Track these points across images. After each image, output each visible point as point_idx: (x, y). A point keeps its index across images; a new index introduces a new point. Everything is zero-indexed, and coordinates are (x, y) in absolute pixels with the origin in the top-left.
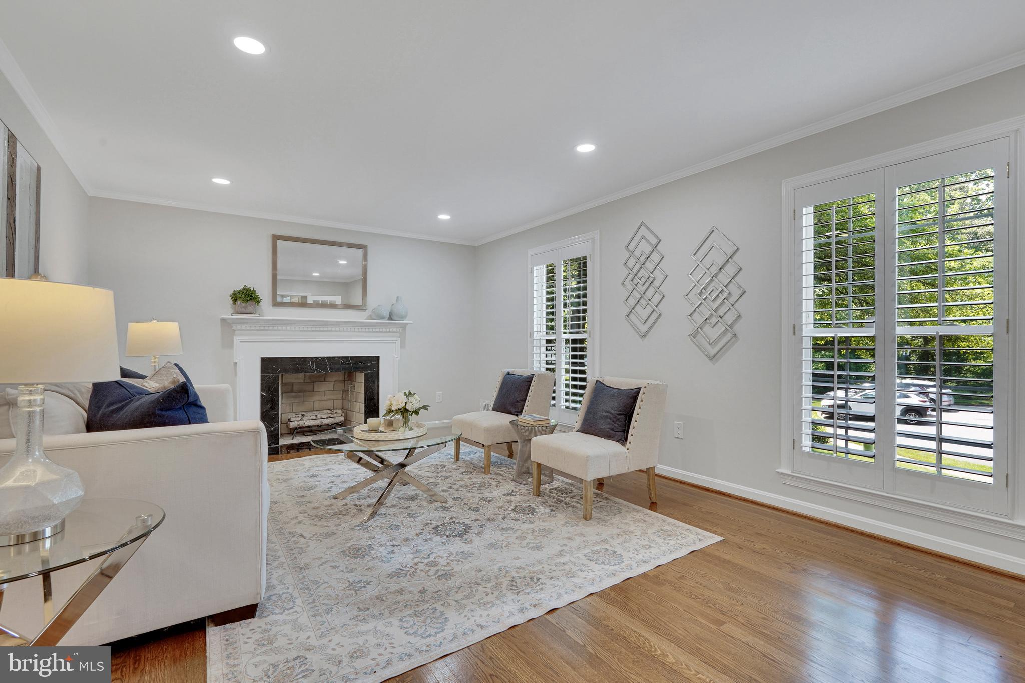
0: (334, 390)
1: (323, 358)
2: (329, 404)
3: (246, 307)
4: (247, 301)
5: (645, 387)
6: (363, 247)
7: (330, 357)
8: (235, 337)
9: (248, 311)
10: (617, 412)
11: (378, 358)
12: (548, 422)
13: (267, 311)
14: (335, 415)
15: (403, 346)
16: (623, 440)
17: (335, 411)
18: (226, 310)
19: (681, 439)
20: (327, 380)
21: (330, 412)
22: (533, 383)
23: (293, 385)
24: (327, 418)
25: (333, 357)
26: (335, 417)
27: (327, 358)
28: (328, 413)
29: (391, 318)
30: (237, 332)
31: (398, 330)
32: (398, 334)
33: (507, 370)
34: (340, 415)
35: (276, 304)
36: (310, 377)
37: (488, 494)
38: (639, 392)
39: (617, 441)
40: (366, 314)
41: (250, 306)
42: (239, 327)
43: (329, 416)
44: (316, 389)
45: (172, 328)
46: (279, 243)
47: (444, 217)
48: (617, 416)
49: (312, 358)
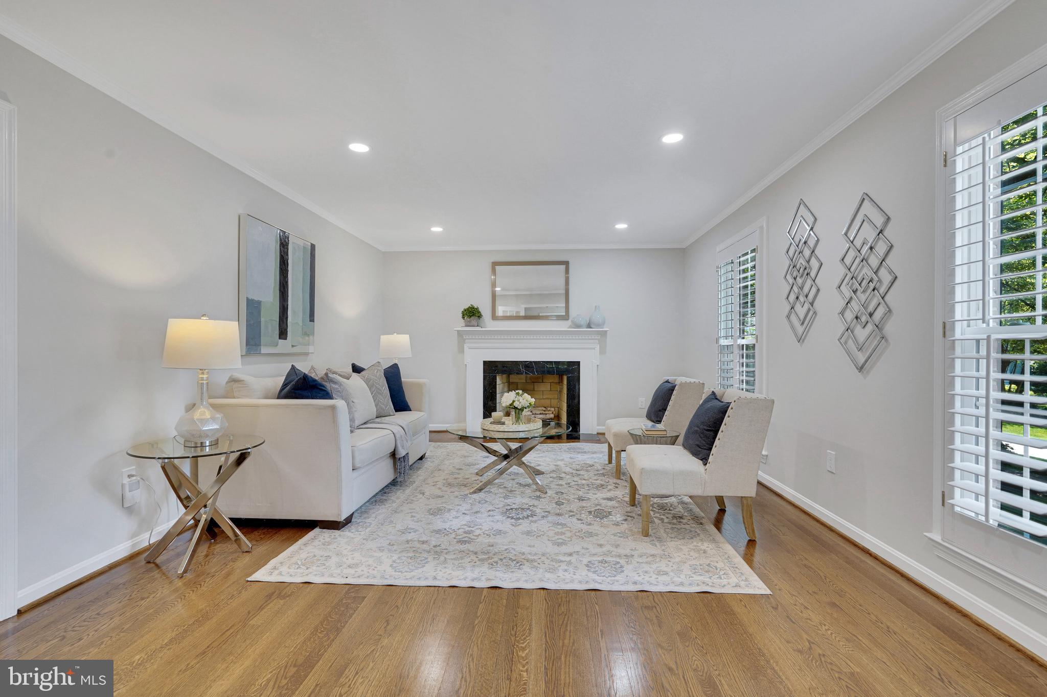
0: (551, 391)
1: (531, 362)
2: (547, 402)
3: (470, 322)
4: (471, 317)
5: (735, 402)
6: (566, 263)
7: (536, 362)
8: (465, 345)
9: (472, 324)
10: (705, 427)
11: (578, 363)
12: (665, 433)
13: (489, 324)
14: (547, 412)
15: (603, 351)
16: (705, 460)
17: (549, 409)
18: (459, 324)
19: (832, 473)
20: (544, 381)
21: (544, 409)
22: (675, 392)
23: (517, 385)
24: (540, 414)
25: (539, 362)
26: (546, 414)
27: (533, 362)
28: (543, 410)
29: (589, 326)
30: (466, 341)
31: (596, 337)
32: (597, 341)
33: (666, 378)
34: (551, 413)
35: (494, 317)
36: (530, 378)
37: (591, 495)
38: (729, 406)
39: (702, 460)
40: (569, 323)
41: (474, 320)
42: (467, 337)
43: (542, 412)
44: (536, 387)
45: (403, 339)
46: (497, 268)
47: (621, 226)
48: (705, 431)
49: (521, 362)
